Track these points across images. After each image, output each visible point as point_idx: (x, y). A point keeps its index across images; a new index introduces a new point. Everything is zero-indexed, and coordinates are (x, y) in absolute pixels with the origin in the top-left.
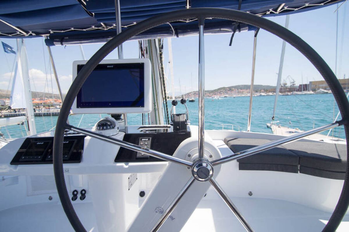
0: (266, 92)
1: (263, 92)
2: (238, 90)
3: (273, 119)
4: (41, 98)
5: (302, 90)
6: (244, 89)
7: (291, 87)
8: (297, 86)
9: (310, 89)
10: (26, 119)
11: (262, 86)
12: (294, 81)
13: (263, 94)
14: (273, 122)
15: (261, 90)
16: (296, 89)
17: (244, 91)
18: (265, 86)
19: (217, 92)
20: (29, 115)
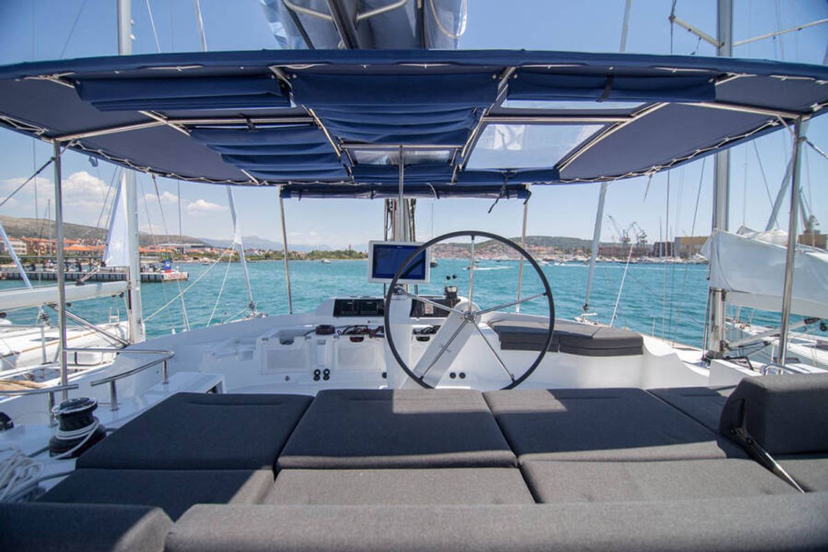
0: (587, 253)
1: (580, 254)
2: (528, 246)
3: (585, 309)
4: (88, 240)
5: (661, 253)
6: (541, 244)
7: (639, 246)
8: (650, 245)
9: (676, 252)
10: (128, 287)
11: (579, 240)
12: (644, 234)
13: (580, 258)
14: (586, 314)
15: (576, 250)
16: (648, 252)
17: (543, 250)
18: (586, 241)
19: (485, 248)
20: (133, 280)
